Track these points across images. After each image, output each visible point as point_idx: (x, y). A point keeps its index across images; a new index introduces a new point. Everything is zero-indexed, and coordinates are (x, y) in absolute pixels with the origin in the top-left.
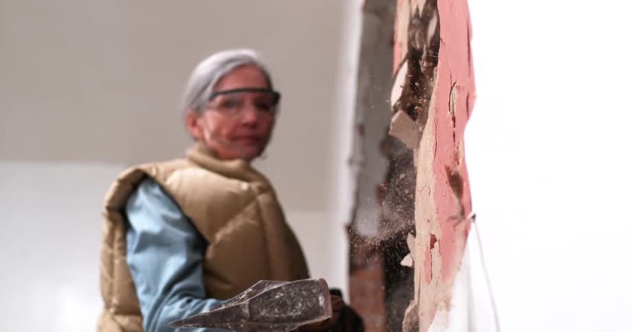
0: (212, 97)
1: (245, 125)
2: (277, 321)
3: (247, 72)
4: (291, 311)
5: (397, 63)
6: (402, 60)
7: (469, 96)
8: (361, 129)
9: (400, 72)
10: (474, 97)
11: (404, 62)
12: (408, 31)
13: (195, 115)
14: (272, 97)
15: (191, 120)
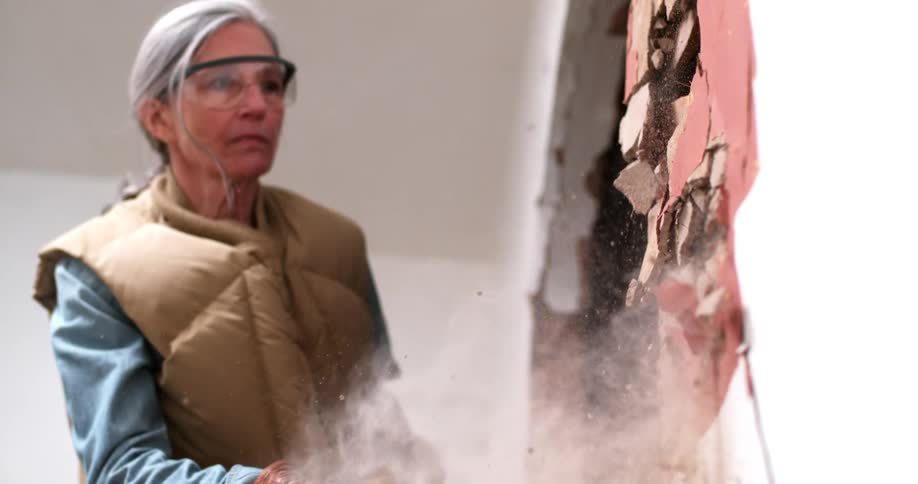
0: (192, 71)
3: (240, 28)
5: (630, 83)
6: (639, 80)
7: (747, 164)
8: (559, 156)
9: (634, 98)
10: (755, 169)
11: (642, 84)
12: (649, 37)
13: (158, 104)
14: (282, 69)
15: (150, 112)
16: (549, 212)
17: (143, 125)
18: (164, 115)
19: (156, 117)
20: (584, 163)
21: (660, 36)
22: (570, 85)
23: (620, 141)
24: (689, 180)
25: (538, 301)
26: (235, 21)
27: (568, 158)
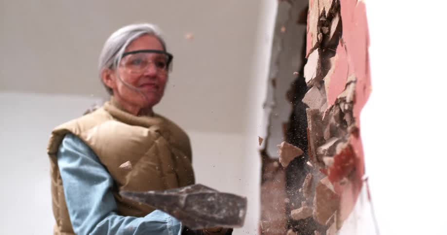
0: (124, 55)
1: (147, 76)
2: (204, 217)
3: (148, 38)
4: (216, 213)
5: (309, 48)
6: (313, 46)
7: (366, 88)
8: (273, 82)
9: (310, 55)
10: (370, 90)
11: (315, 48)
12: (318, 26)
13: (109, 71)
14: (167, 57)
15: (105, 75)
16: (269, 110)
17: (102, 80)
18: (112, 76)
19: (108, 77)
20: (286, 86)
21: (323, 25)
22: (279, 48)
23: (304, 76)
24: (338, 97)
25: (264, 153)
26: (145, 34)
27: (278, 83)
